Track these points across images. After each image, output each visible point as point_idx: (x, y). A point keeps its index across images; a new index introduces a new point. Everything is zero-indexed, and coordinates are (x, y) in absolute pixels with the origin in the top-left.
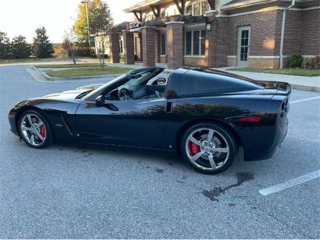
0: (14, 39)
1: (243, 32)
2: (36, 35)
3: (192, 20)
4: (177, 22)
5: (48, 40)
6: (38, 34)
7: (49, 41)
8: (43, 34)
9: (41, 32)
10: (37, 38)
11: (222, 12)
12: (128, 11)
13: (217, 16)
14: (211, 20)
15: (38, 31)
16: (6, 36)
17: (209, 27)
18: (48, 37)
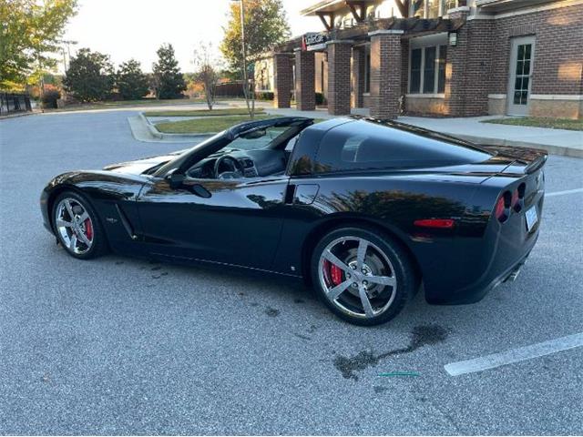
0: (121, 66)
1: (521, 48)
2: (157, 59)
3: (420, 26)
4: (389, 32)
5: (177, 67)
6: (161, 57)
7: (179, 69)
8: (170, 57)
9: (166, 54)
10: (159, 64)
11: (480, 10)
12: (309, 13)
13: (469, 18)
14: (457, 25)
15: (162, 53)
16: (108, 61)
17: (453, 39)
18: (177, 62)
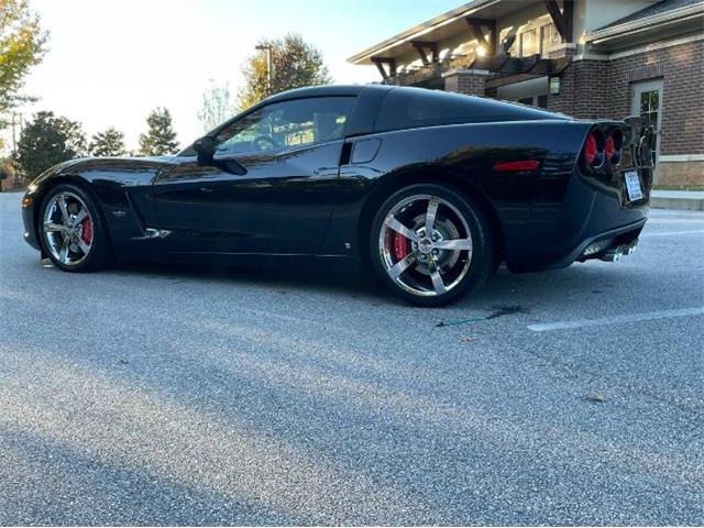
0: (95, 138)
1: (645, 96)
2: (146, 129)
3: (509, 68)
4: (470, 71)
5: (174, 142)
6: (152, 126)
7: (177, 143)
8: (165, 128)
9: (160, 122)
10: (149, 136)
11: (590, 47)
12: (359, 59)
13: (575, 58)
14: (559, 67)
15: (154, 121)
16: (77, 131)
17: (555, 85)
18: (174, 135)
